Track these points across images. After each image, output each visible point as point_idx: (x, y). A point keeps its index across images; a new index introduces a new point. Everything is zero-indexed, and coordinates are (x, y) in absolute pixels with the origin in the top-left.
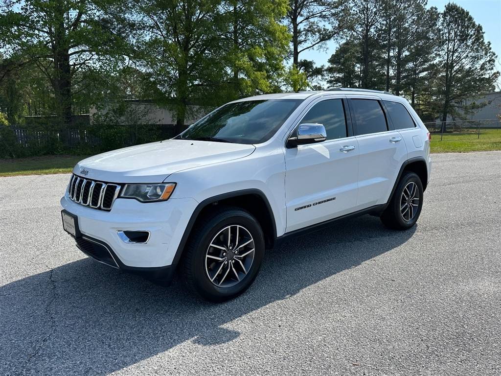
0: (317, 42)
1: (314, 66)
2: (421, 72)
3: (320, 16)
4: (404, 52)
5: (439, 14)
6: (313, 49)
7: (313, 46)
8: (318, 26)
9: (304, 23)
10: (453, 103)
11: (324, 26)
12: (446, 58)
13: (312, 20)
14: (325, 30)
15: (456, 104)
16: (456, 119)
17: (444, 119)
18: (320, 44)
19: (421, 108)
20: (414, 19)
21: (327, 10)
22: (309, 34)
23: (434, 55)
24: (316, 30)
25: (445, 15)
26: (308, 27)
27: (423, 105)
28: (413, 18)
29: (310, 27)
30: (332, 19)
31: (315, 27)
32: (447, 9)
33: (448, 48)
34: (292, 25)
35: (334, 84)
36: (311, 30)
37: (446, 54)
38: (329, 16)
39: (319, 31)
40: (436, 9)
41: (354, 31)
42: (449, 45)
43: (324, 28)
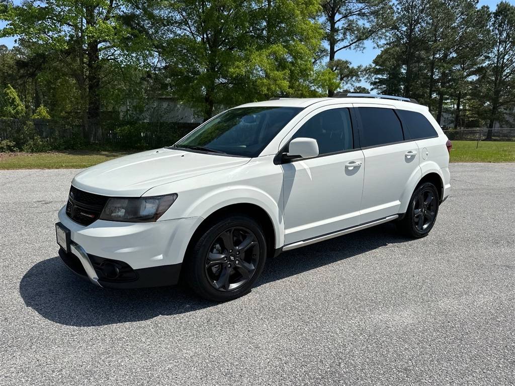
0: (354, 41)
1: (351, 67)
2: (468, 75)
3: (359, 14)
4: (451, 53)
5: (491, 14)
6: (350, 48)
7: (350, 45)
8: (357, 25)
9: (343, 21)
10: (502, 109)
11: (364, 24)
12: (496, 61)
13: (351, 18)
14: (364, 29)
15: (505, 111)
16: (503, 126)
17: (491, 126)
18: (357, 43)
19: (467, 114)
20: (463, 19)
21: (367, 7)
22: (348, 34)
23: (484, 58)
24: (355, 28)
25: (496, 14)
26: (346, 25)
27: (469, 110)
28: (463, 17)
29: (349, 25)
30: (372, 17)
31: (355, 25)
32: (499, 8)
33: (498, 50)
34: (329, 23)
35: (378, 86)
36: (349, 29)
37: (496, 57)
38: (368, 14)
39: (358, 30)
40: (488, 8)
41: (398, 31)
42: (500, 47)
43: (363, 27)
